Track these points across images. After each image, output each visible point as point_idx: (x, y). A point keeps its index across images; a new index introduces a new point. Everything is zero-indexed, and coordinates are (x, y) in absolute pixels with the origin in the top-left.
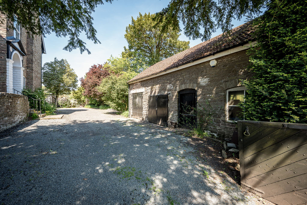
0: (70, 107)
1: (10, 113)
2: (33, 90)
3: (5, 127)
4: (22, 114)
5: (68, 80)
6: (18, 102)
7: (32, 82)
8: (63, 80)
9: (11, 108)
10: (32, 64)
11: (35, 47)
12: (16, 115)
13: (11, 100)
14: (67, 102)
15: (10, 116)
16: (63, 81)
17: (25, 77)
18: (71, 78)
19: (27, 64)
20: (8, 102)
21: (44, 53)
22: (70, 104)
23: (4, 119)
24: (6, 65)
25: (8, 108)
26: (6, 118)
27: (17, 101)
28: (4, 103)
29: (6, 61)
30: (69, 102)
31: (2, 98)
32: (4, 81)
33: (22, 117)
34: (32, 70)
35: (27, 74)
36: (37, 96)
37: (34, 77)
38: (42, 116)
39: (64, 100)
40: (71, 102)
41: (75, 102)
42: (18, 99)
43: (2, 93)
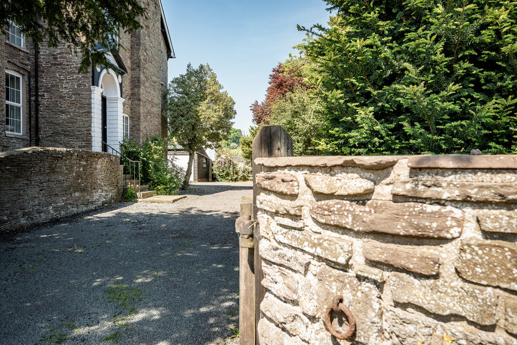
0: (236, 180)
1: (83, 185)
2: (141, 140)
3: (75, 210)
4: (106, 188)
5: (209, 113)
6: (99, 166)
7: (139, 125)
8: (199, 114)
9: (85, 177)
10: (139, 87)
11: (146, 50)
12: (95, 191)
13: (84, 163)
14: (229, 168)
15: (84, 190)
16: (198, 117)
17: (127, 116)
18: (215, 107)
19: (132, 89)
20: (78, 165)
21: (172, 57)
22: (237, 173)
23: (73, 195)
24: (91, 98)
25: (79, 176)
26: (77, 194)
27: (97, 164)
28: (72, 167)
29: (91, 91)
30: (234, 168)
31: (68, 159)
32: (89, 128)
33: (107, 195)
34: (139, 100)
35: (131, 110)
36: (142, 153)
37: (142, 115)
38: (143, 196)
39: (223, 163)
40: (238, 168)
41: (247, 167)
42: (97, 159)
43: (68, 150)
